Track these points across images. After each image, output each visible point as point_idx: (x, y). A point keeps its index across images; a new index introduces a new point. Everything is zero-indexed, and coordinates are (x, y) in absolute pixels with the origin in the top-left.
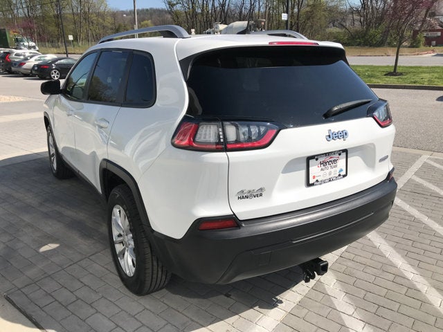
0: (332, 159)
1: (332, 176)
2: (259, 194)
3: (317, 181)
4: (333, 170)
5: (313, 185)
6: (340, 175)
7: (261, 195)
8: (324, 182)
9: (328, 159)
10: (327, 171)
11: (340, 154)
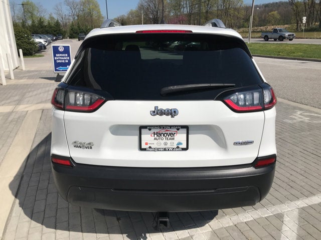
0: (168, 132)
1: (168, 146)
2: (89, 146)
3: (150, 147)
4: (169, 142)
5: (145, 150)
6: (178, 147)
7: (91, 148)
8: (158, 150)
9: (163, 131)
10: (162, 142)
11: (178, 129)
